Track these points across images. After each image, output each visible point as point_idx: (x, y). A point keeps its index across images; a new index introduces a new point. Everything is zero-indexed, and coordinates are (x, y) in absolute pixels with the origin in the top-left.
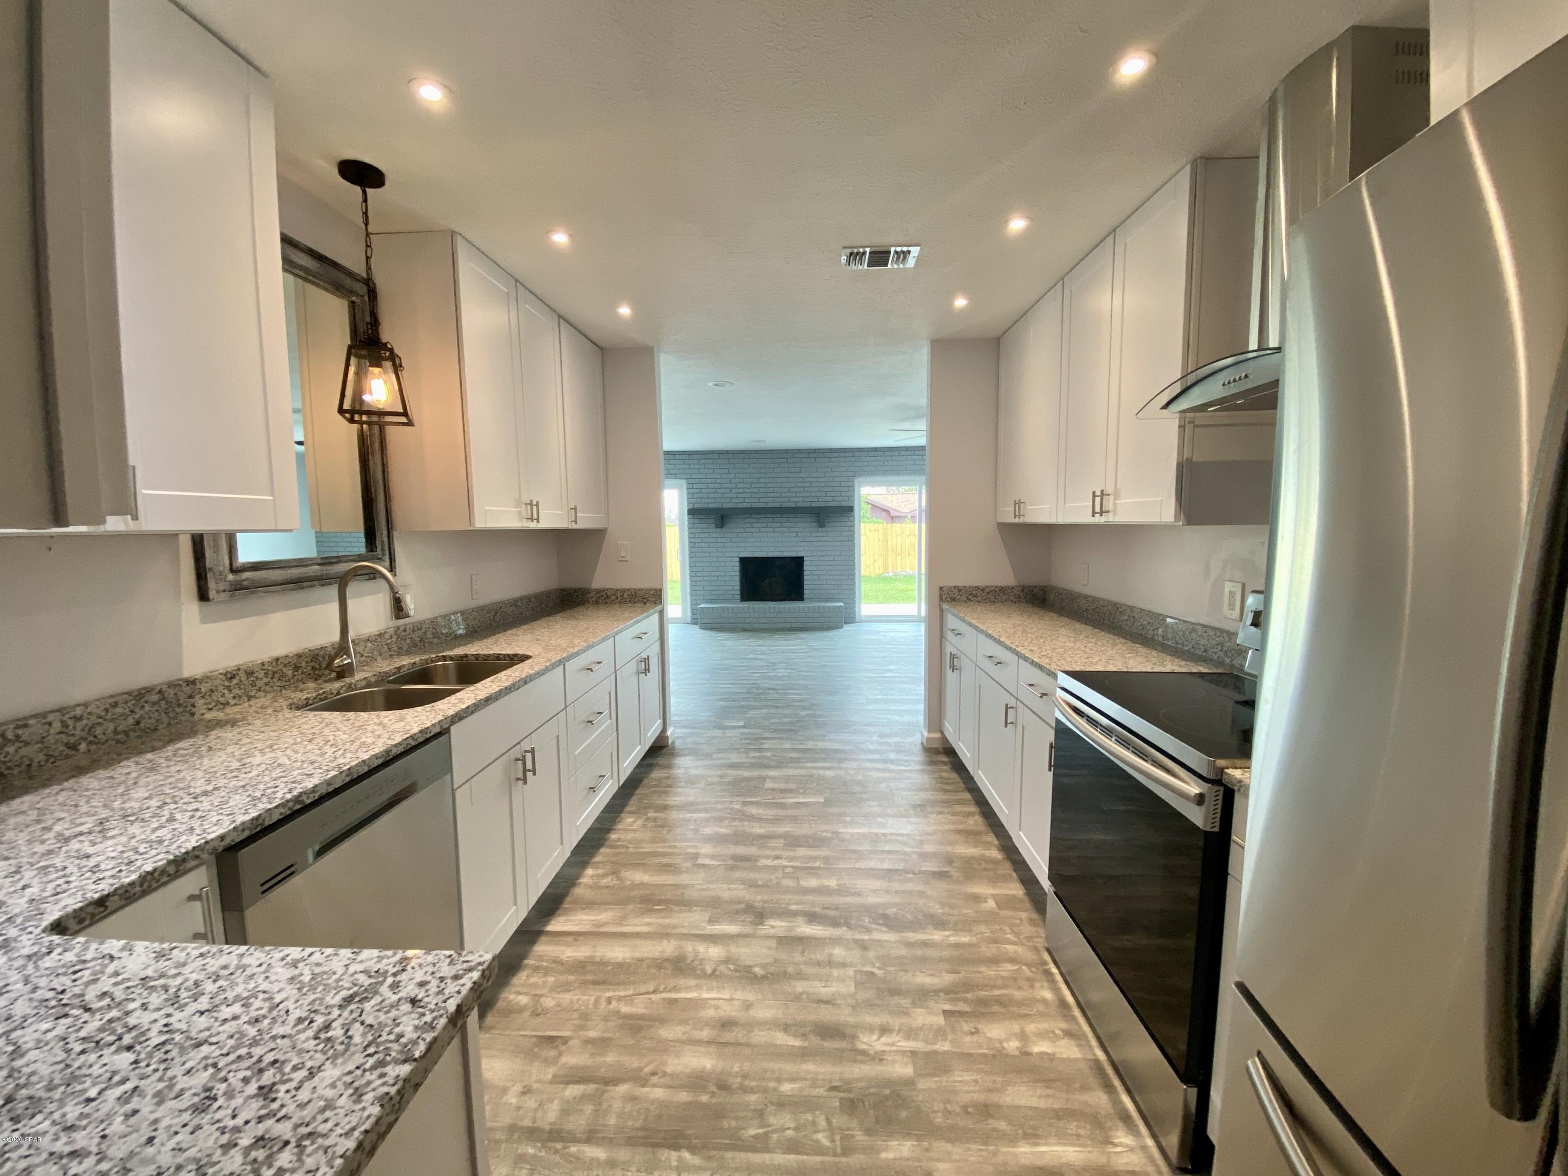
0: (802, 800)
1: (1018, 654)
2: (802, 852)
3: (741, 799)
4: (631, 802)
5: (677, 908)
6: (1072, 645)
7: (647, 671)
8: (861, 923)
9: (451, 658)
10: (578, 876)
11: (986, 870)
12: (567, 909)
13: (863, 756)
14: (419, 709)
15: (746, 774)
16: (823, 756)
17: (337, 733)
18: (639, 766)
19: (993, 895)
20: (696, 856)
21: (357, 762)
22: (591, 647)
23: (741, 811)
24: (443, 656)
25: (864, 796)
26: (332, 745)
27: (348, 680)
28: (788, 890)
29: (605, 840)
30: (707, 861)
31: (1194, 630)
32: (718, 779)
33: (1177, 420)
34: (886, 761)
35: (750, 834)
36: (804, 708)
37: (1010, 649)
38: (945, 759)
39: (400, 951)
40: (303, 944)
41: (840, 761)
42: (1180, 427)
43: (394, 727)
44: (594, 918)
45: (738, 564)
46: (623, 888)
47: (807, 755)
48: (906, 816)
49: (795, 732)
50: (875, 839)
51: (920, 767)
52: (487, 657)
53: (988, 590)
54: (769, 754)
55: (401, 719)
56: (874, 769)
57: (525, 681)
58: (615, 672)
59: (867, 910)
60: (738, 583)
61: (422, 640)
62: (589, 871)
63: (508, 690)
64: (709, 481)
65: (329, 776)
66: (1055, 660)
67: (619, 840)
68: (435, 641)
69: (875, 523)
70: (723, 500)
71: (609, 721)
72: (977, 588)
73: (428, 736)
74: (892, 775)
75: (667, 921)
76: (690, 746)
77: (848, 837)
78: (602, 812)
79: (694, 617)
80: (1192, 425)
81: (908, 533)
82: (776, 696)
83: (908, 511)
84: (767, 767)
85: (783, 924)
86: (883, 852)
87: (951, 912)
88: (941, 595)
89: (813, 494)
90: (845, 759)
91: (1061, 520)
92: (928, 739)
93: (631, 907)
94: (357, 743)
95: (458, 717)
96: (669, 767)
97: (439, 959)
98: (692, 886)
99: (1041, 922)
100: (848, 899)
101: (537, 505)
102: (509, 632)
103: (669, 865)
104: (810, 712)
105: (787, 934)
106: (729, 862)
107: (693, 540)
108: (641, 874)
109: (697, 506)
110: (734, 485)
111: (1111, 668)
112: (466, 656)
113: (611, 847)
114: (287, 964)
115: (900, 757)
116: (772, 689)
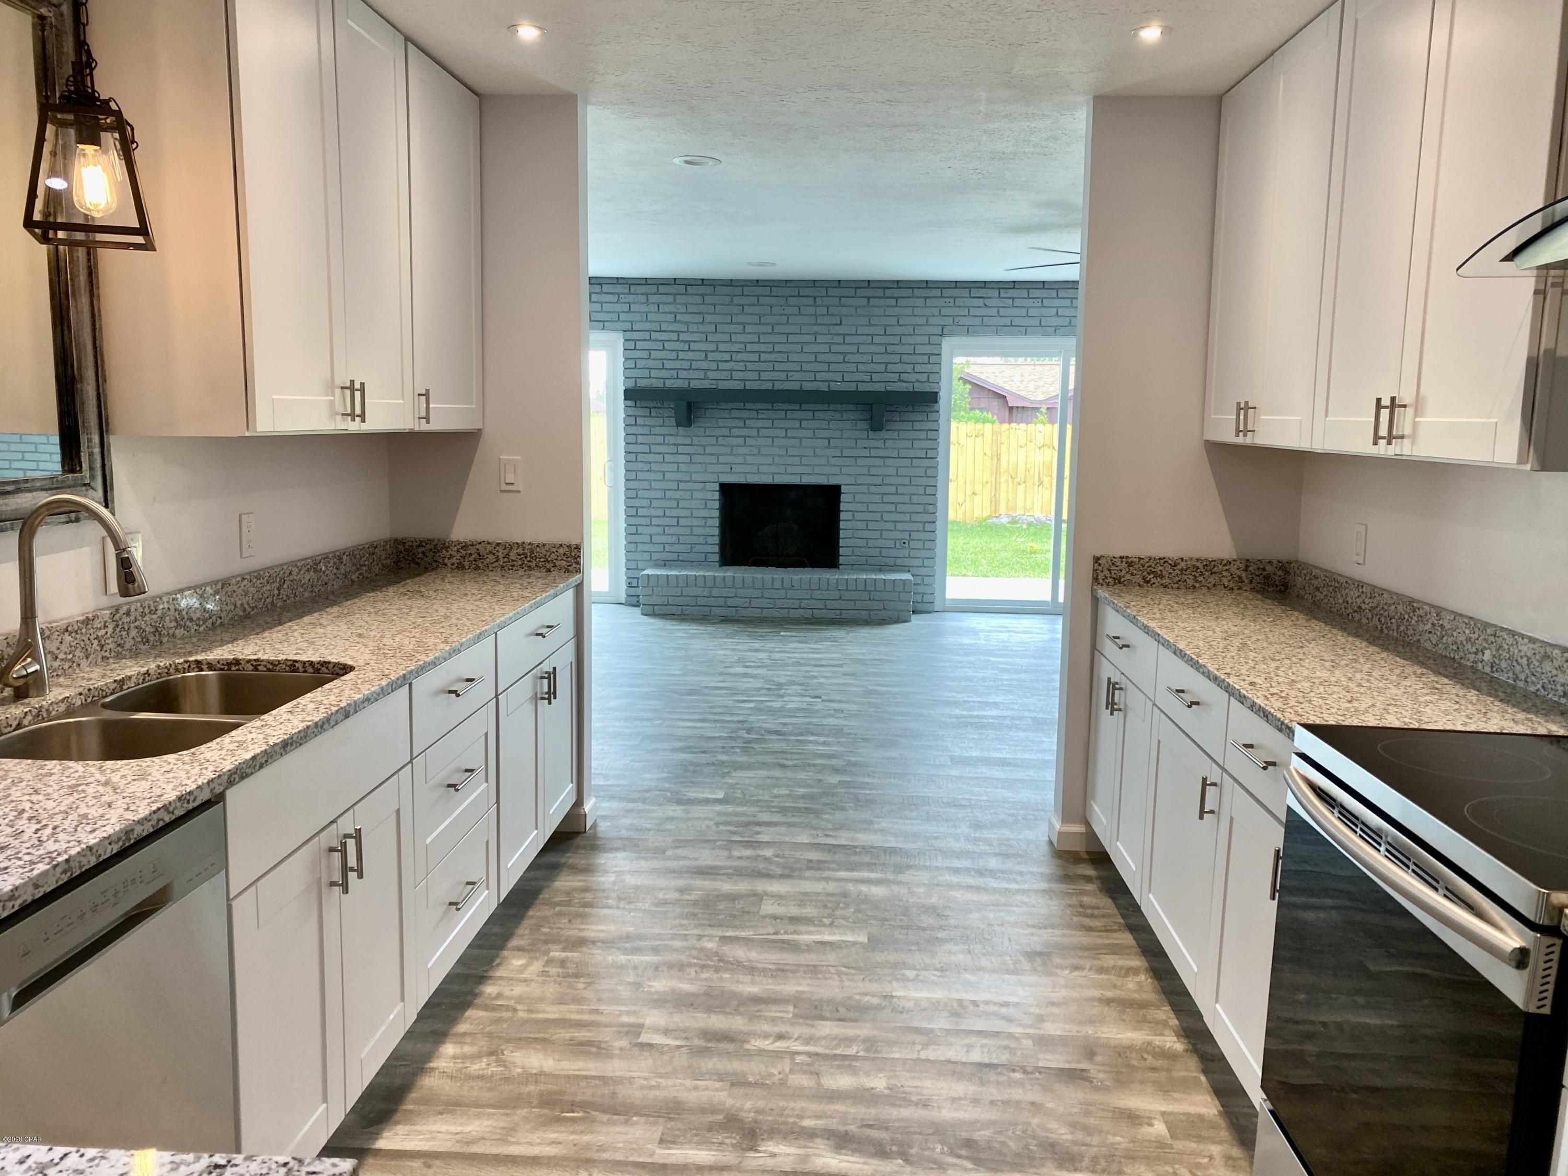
0: (827, 938)
1: (1230, 690)
2: (827, 1028)
3: (719, 932)
4: (520, 931)
5: (605, 1117)
6: (1325, 675)
7: (551, 695)
8: (927, 1153)
9: (211, 667)
10: (429, 1056)
11: (1153, 1069)
12: (411, 1111)
13: (940, 862)
14: (171, 757)
15: (727, 887)
16: (867, 859)
17: (35, 798)
18: (532, 867)
19: (1163, 1114)
20: (635, 1030)
21: (78, 849)
22: (456, 651)
23: (716, 954)
24: (198, 662)
25: (941, 935)
26: (30, 819)
27: (35, 702)
28: (799, 1093)
29: (476, 995)
30: (658, 1039)
31: (1547, 657)
32: (676, 895)
33: (1532, 281)
34: (981, 873)
35: (734, 995)
36: (836, 770)
37: (1215, 679)
38: (1090, 872)
39: (206, 1156)
40: (52, 1139)
41: (899, 869)
42: (1536, 292)
43: (132, 788)
44: (459, 1129)
45: (717, 496)
46: (507, 1080)
47: (839, 857)
48: (1015, 972)
49: (817, 813)
50: (958, 1010)
51: (1044, 886)
52: (273, 665)
53: (1183, 565)
54: (768, 853)
55: (143, 776)
56: (960, 887)
57: (346, 713)
58: (497, 696)
59: (939, 1130)
60: (716, 531)
61: (156, 631)
62: (449, 1049)
63: (319, 728)
64: (665, 336)
65: (36, 872)
66: (1292, 703)
67: (499, 996)
68: (179, 632)
69: (977, 421)
70: (692, 374)
71: (485, 785)
72: (1163, 560)
73: (192, 805)
74: (993, 898)
75: (587, 1138)
76: (624, 833)
77: (910, 1004)
78: (470, 946)
79: (632, 591)
80: (1559, 290)
81: (1040, 443)
82: (783, 746)
83: (1041, 397)
84: (767, 876)
85: (793, 1150)
86: (972, 1032)
87: (1088, 1140)
88: (1095, 570)
89: (861, 367)
90: (909, 867)
91: (1319, 445)
92: (1060, 834)
93: (523, 1112)
94: (74, 816)
95: (240, 774)
96: (588, 870)
97: (270, 1169)
98: (631, 1080)
99: (1243, 1163)
100: (906, 1112)
101: (362, 389)
102: (307, 619)
103: (590, 1043)
104: (848, 779)
105: (799, 1168)
106: (697, 1042)
107: (632, 448)
108: (541, 1056)
109: (643, 383)
110: (712, 347)
111: (1392, 721)
112: (237, 662)
113: (486, 1008)
114: (30, 1168)
115: (1009, 865)
116: (777, 733)
